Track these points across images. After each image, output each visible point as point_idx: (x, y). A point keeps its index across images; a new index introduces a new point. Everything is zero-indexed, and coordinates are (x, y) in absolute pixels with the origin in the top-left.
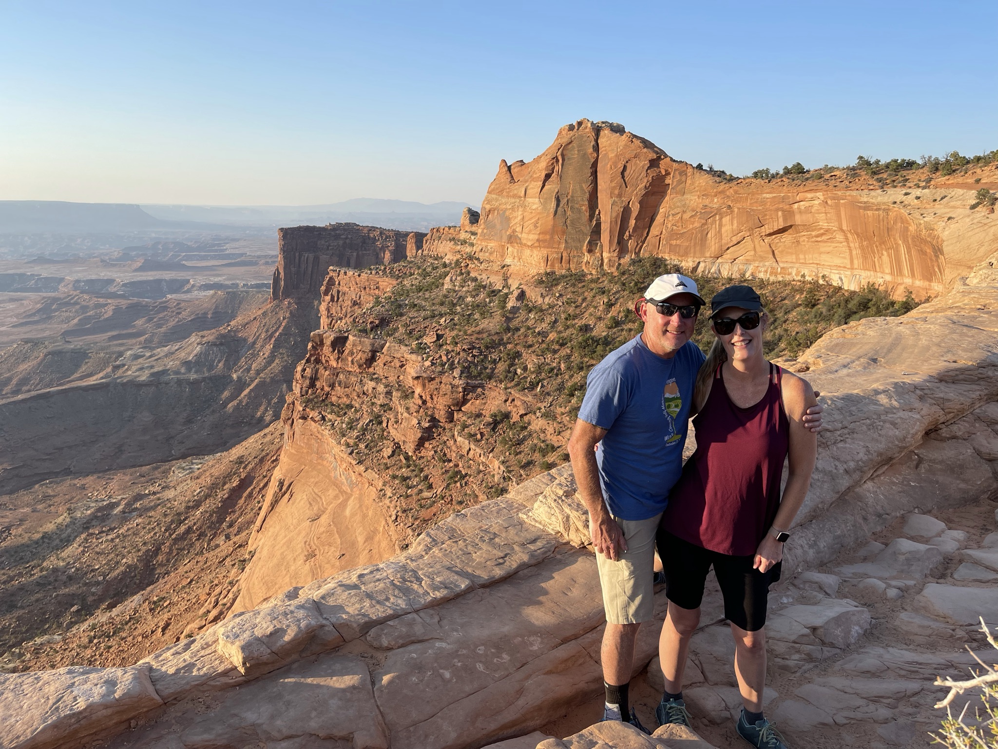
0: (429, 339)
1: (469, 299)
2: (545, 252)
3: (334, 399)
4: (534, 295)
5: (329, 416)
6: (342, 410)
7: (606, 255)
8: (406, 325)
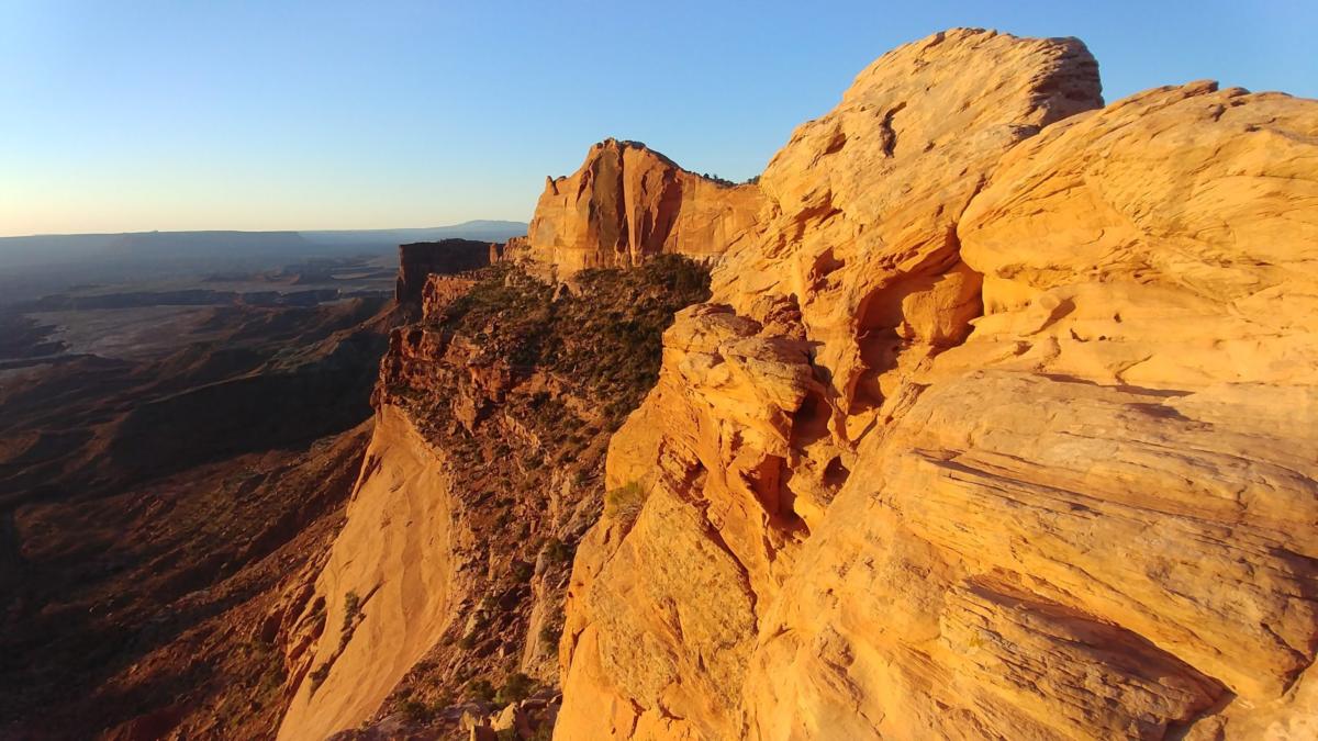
0: (488, 331)
1: (524, 294)
2: (583, 252)
3: (413, 385)
4: (574, 289)
5: (409, 400)
6: (418, 394)
7: (633, 253)
8: (470, 320)
